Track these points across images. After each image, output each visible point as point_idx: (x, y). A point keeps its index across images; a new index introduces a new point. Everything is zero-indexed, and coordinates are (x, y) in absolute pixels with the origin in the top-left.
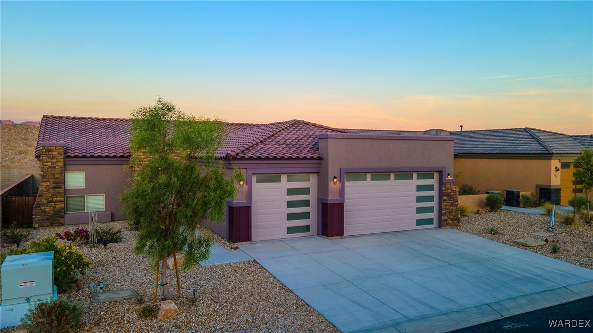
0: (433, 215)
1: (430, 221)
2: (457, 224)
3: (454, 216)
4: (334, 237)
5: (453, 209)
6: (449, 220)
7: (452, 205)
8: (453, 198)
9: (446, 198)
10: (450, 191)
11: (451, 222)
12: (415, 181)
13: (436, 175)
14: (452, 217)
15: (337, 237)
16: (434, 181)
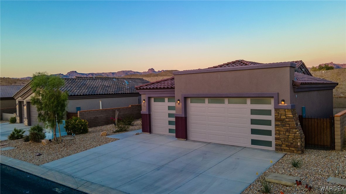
0: (271, 139)
1: (269, 144)
2: (295, 151)
3: (291, 143)
4: (180, 139)
5: (289, 135)
6: (283, 146)
7: (288, 131)
8: (289, 124)
9: (280, 123)
10: (284, 117)
11: (287, 148)
12: (249, 106)
13: (272, 101)
14: (287, 143)
15: (181, 139)
16: (270, 107)
